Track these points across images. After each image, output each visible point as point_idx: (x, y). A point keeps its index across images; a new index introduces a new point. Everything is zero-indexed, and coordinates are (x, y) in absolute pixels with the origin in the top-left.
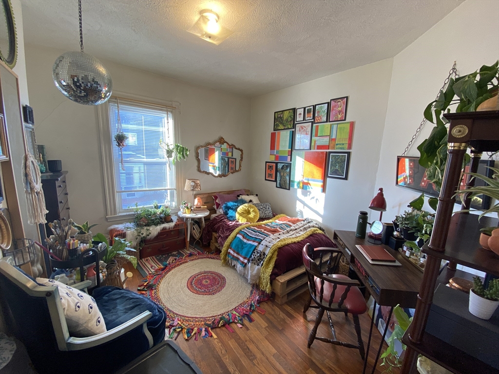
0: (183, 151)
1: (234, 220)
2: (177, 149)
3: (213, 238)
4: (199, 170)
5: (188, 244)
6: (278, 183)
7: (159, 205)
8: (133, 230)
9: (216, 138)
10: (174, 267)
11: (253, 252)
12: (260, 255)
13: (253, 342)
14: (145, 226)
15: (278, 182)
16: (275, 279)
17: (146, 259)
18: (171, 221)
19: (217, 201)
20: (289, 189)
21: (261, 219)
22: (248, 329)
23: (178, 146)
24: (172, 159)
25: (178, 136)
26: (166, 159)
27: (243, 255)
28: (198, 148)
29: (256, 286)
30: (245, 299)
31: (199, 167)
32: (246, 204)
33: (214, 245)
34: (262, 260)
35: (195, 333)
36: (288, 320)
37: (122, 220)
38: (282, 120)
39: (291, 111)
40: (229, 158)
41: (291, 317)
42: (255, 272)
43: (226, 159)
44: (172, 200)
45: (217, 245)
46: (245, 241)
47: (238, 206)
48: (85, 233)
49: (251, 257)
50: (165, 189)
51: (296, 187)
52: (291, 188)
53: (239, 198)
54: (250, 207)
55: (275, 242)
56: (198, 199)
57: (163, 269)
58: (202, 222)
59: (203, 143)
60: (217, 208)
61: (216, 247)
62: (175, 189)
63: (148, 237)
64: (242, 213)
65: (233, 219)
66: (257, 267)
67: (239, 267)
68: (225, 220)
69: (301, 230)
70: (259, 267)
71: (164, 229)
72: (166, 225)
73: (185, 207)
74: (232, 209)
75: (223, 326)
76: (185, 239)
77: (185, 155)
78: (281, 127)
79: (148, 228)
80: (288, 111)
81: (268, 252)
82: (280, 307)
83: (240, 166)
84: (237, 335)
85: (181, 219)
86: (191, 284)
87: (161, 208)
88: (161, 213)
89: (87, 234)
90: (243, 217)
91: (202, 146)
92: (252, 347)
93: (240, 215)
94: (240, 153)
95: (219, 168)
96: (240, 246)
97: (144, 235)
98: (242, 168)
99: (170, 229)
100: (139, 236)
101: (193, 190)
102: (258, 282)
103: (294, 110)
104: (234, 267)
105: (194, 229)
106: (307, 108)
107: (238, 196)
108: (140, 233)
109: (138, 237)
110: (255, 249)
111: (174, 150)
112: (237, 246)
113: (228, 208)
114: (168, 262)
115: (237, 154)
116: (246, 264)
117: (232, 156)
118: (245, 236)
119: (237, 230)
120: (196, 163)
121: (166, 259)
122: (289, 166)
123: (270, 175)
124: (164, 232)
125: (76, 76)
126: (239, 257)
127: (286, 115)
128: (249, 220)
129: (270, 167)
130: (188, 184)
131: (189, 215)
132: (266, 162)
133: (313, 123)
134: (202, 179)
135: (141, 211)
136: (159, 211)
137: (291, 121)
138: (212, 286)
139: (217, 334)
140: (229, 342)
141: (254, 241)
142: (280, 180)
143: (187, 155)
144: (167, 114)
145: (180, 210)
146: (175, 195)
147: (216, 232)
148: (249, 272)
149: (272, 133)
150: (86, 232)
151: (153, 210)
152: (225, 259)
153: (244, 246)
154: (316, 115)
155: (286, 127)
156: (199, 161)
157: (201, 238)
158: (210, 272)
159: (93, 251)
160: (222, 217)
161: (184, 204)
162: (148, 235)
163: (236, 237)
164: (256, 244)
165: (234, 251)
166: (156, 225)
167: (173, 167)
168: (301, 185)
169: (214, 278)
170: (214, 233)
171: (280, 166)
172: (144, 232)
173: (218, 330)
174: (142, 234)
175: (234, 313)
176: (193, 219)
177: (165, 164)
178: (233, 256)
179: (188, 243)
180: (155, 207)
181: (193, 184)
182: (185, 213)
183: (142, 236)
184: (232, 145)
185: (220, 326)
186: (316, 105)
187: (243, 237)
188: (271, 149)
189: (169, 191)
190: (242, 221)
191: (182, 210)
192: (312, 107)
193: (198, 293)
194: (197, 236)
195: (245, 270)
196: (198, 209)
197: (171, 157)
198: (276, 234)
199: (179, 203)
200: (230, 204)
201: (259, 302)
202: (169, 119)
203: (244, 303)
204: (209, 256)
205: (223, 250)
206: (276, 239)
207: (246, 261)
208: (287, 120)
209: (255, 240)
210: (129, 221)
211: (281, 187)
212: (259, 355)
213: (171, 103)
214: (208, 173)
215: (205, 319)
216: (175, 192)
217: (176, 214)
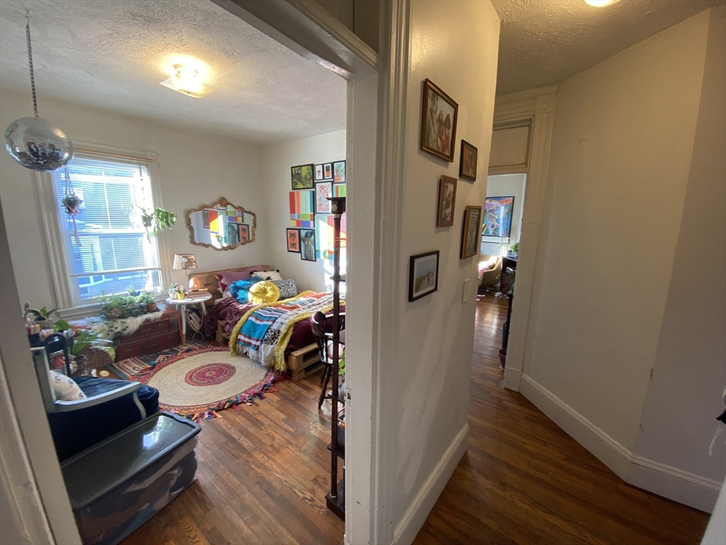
0: (166, 217)
1: (246, 303)
2: (158, 215)
3: (219, 328)
4: (193, 242)
5: (184, 339)
6: (303, 255)
7: (137, 291)
8: (102, 324)
9: (216, 198)
10: (166, 365)
11: (267, 332)
12: (275, 334)
13: (262, 414)
14: (120, 318)
15: (303, 252)
16: (289, 354)
17: (124, 361)
18: (158, 310)
19: (222, 281)
20: (315, 261)
21: (282, 298)
22: (258, 405)
23: (159, 211)
24: (151, 229)
25: (159, 196)
26: (142, 229)
27: (256, 338)
28: (188, 212)
29: (271, 368)
30: (258, 382)
31: (192, 237)
32: (262, 282)
33: (220, 336)
34: (277, 338)
35: (197, 418)
36: (303, 392)
37: (81, 314)
38: (301, 177)
39: (309, 167)
40: (238, 225)
41: (307, 388)
42: (269, 352)
43: (235, 226)
44: (156, 283)
45: (224, 335)
46: (258, 322)
47: (251, 285)
48: (44, 319)
49: (264, 337)
50: (144, 270)
51: (322, 257)
52: (317, 259)
53: (253, 276)
54: (266, 285)
55: (291, 318)
56: (194, 280)
57: (151, 369)
58: (202, 308)
59: (196, 206)
60: (223, 290)
61: (224, 338)
62: (159, 269)
63: (125, 332)
64: (257, 292)
65: (245, 301)
66: (270, 347)
67: (252, 352)
68: (234, 304)
69: (325, 304)
70: (273, 346)
71: (147, 320)
72: (150, 316)
73: (176, 291)
74: (243, 289)
75: (231, 407)
76: (179, 333)
77: (170, 222)
78: (300, 186)
79: (124, 320)
80: (306, 167)
81: (283, 330)
82: (298, 382)
83: (254, 235)
84: (245, 411)
85: (172, 307)
86: (191, 377)
87: (141, 295)
88: (141, 302)
89: (47, 320)
90: (259, 297)
91: (195, 210)
92: (260, 418)
93: (255, 294)
94: (252, 217)
95: (225, 238)
96: (252, 329)
97: (118, 330)
98: (256, 237)
99: (155, 320)
100: (112, 331)
101: (186, 268)
102: (272, 362)
103: (313, 166)
104: (246, 355)
105: (191, 318)
106: (325, 166)
107: (252, 273)
108: (112, 327)
109: (110, 333)
110: (269, 328)
111: (154, 216)
112: (249, 330)
113: (237, 289)
114: (156, 361)
115: (248, 219)
116: (258, 346)
117: (243, 221)
118: (258, 317)
119: (248, 313)
120: (188, 233)
121: (154, 358)
122: (313, 233)
123: (293, 245)
124: (147, 325)
125: (33, 143)
126: (251, 341)
127: (304, 171)
128: (267, 300)
129: (293, 235)
130: (178, 262)
131: (181, 300)
132: (288, 229)
133: (333, 183)
134: (197, 254)
135: (110, 300)
136: (137, 299)
137: (310, 179)
138: (217, 376)
139: (221, 414)
140: (236, 418)
141: (268, 321)
142: (305, 251)
143: (173, 223)
144: (140, 168)
145: (168, 296)
146: (160, 277)
147: (222, 319)
148: (263, 353)
149: (290, 193)
150: (46, 318)
151: (127, 299)
152: (235, 348)
153: (257, 328)
154: (335, 174)
155: (306, 187)
156: (191, 229)
157: (202, 330)
158: (215, 364)
159: (59, 336)
160: (229, 301)
161: (175, 287)
162: (125, 330)
163: (247, 320)
164: (270, 323)
165: (245, 336)
166: (136, 315)
167: (154, 240)
168: (327, 254)
169: (221, 369)
170: (219, 321)
171: (303, 233)
172: (118, 325)
173: (224, 411)
174: (116, 328)
175: (244, 394)
176: (188, 306)
177: (141, 235)
178: (244, 341)
179: (184, 337)
180: (132, 294)
181: (186, 260)
182: (177, 299)
183: (116, 331)
184: (240, 207)
185: (226, 407)
186: (334, 162)
187: (256, 318)
188: (291, 212)
189: (150, 272)
190: (256, 302)
191: (171, 295)
192: (330, 165)
193: (199, 385)
194: (196, 326)
195: (258, 354)
196: (195, 292)
197: (150, 225)
198: (295, 311)
199: (166, 286)
200: (240, 283)
201: (274, 382)
202: (143, 173)
203: (256, 385)
204: (215, 349)
205: (232, 338)
206: (294, 315)
207: (258, 343)
208: (306, 178)
209: (269, 319)
210: (94, 314)
211: (306, 259)
212: (267, 422)
213: (144, 153)
214: (208, 246)
215: (209, 405)
216: (160, 272)
217: (164, 302)
